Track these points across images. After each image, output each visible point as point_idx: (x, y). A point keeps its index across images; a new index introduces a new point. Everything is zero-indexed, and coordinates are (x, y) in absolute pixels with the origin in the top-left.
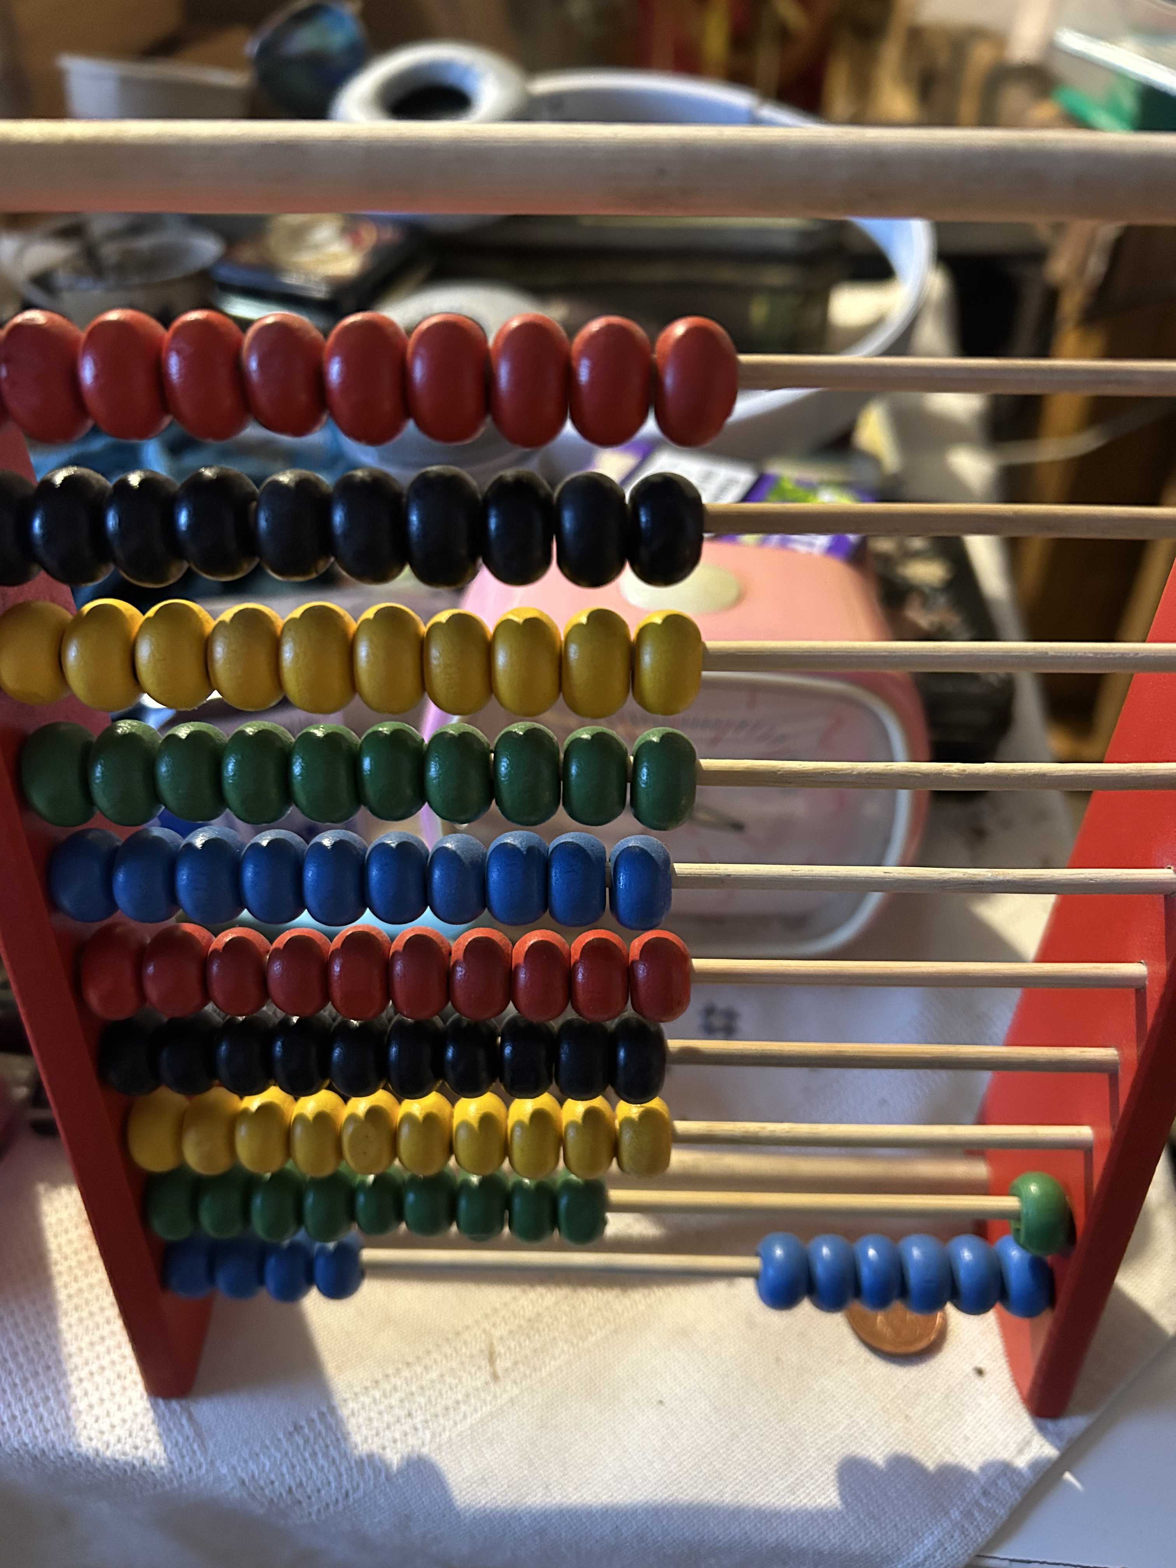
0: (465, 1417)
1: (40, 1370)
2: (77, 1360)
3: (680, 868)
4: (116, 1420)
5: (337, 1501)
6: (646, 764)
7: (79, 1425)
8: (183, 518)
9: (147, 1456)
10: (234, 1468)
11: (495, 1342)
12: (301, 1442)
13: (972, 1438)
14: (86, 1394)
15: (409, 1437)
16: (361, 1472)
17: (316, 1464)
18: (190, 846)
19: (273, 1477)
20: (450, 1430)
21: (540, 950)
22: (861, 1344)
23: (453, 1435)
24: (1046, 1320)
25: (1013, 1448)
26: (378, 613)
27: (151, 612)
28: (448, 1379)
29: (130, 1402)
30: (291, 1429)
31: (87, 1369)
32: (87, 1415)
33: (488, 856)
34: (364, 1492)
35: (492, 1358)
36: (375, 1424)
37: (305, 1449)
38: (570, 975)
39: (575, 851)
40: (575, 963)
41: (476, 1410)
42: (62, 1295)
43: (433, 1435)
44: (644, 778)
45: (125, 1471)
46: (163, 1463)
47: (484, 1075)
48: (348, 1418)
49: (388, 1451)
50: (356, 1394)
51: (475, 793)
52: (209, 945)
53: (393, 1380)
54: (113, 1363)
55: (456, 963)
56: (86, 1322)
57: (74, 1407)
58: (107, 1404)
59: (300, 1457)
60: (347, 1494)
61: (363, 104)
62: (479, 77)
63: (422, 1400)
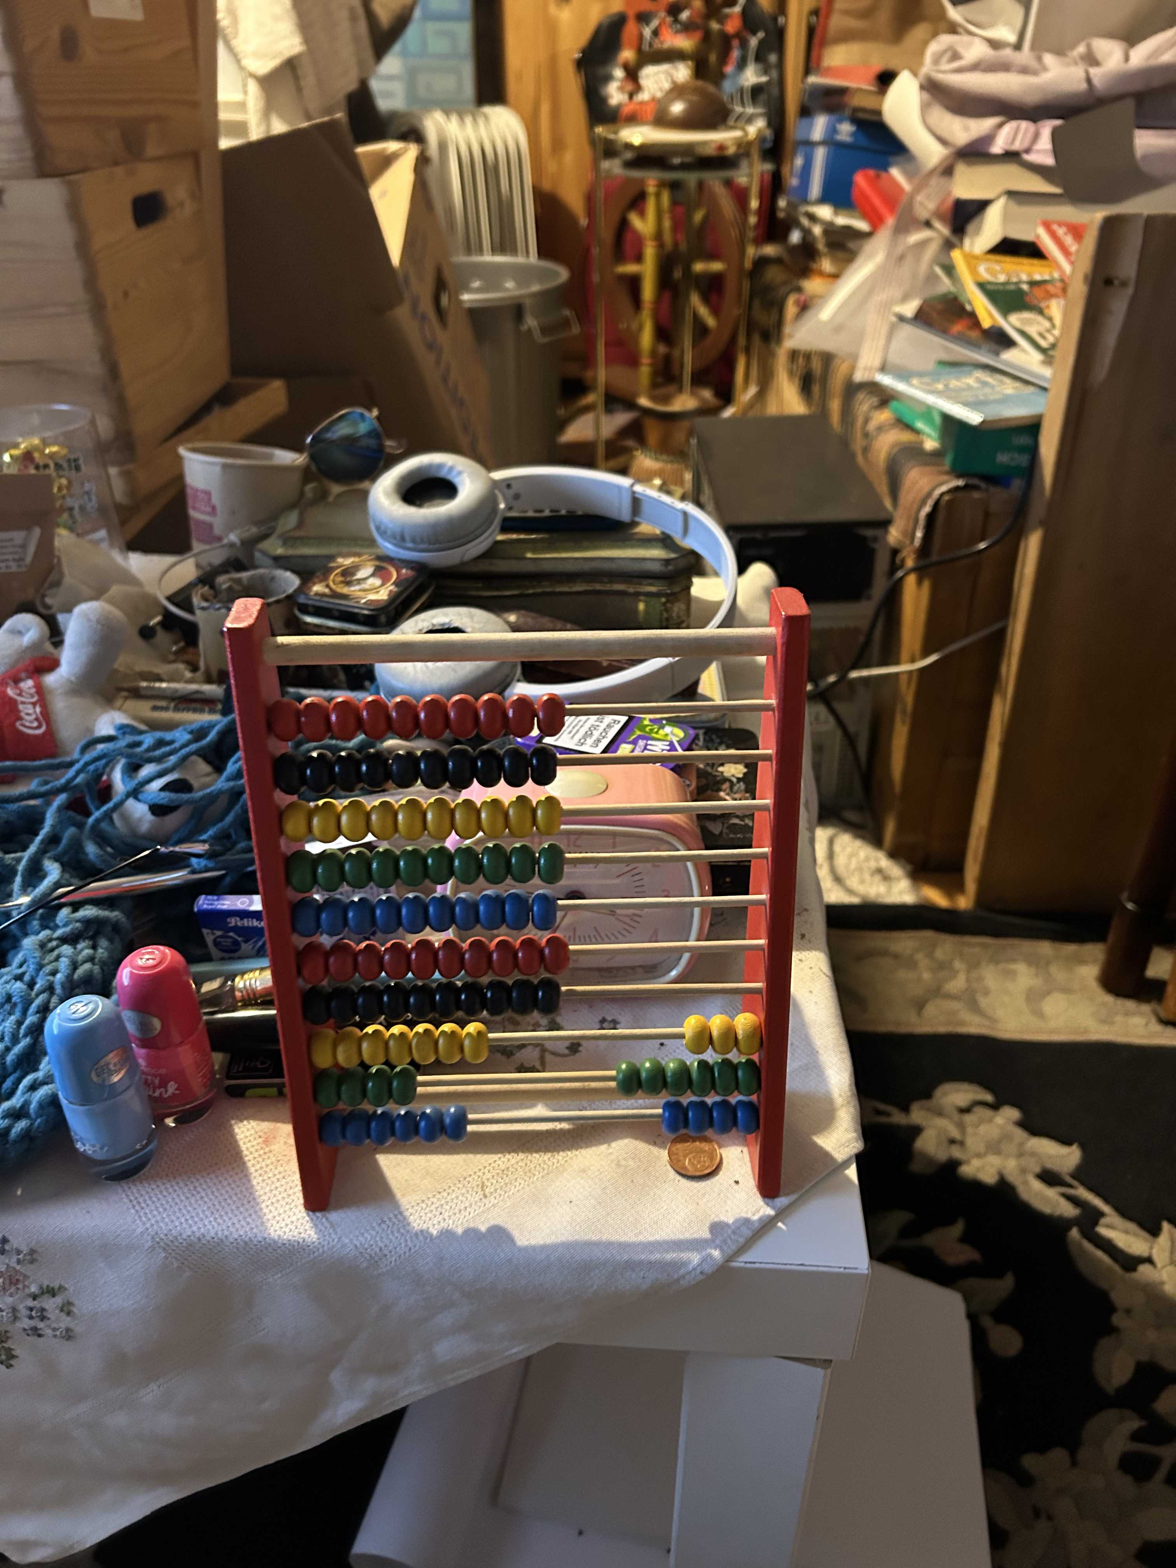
0: (470, 1213)
2: (265, 1196)
3: (559, 902)
4: (288, 1223)
6: (542, 856)
7: (268, 1225)
8: (363, 768)
9: (306, 1236)
10: (352, 1241)
11: (484, 1181)
12: (386, 1228)
14: (271, 1211)
15: (442, 1223)
16: (418, 1238)
17: (394, 1236)
18: (353, 901)
19: (372, 1242)
20: (463, 1219)
21: (503, 945)
22: (677, 1173)
23: (465, 1221)
25: (751, 1211)
26: (435, 800)
27: (346, 803)
28: (460, 1198)
29: (295, 1214)
30: (380, 1222)
31: (270, 1201)
33: (479, 900)
34: (419, 1247)
36: (423, 1218)
37: (388, 1230)
38: (515, 953)
39: (516, 897)
40: (518, 948)
41: (475, 1210)
42: (252, 1170)
43: (454, 1222)
44: (542, 862)
46: (315, 1240)
47: (478, 1010)
48: (409, 1216)
49: (431, 1229)
51: (474, 871)
52: (356, 948)
53: (432, 1200)
55: (465, 953)
56: (267, 1180)
57: (265, 1217)
58: (283, 1216)
59: (385, 1234)
60: (410, 1249)
61: (387, 494)
62: (460, 473)
63: (448, 1208)
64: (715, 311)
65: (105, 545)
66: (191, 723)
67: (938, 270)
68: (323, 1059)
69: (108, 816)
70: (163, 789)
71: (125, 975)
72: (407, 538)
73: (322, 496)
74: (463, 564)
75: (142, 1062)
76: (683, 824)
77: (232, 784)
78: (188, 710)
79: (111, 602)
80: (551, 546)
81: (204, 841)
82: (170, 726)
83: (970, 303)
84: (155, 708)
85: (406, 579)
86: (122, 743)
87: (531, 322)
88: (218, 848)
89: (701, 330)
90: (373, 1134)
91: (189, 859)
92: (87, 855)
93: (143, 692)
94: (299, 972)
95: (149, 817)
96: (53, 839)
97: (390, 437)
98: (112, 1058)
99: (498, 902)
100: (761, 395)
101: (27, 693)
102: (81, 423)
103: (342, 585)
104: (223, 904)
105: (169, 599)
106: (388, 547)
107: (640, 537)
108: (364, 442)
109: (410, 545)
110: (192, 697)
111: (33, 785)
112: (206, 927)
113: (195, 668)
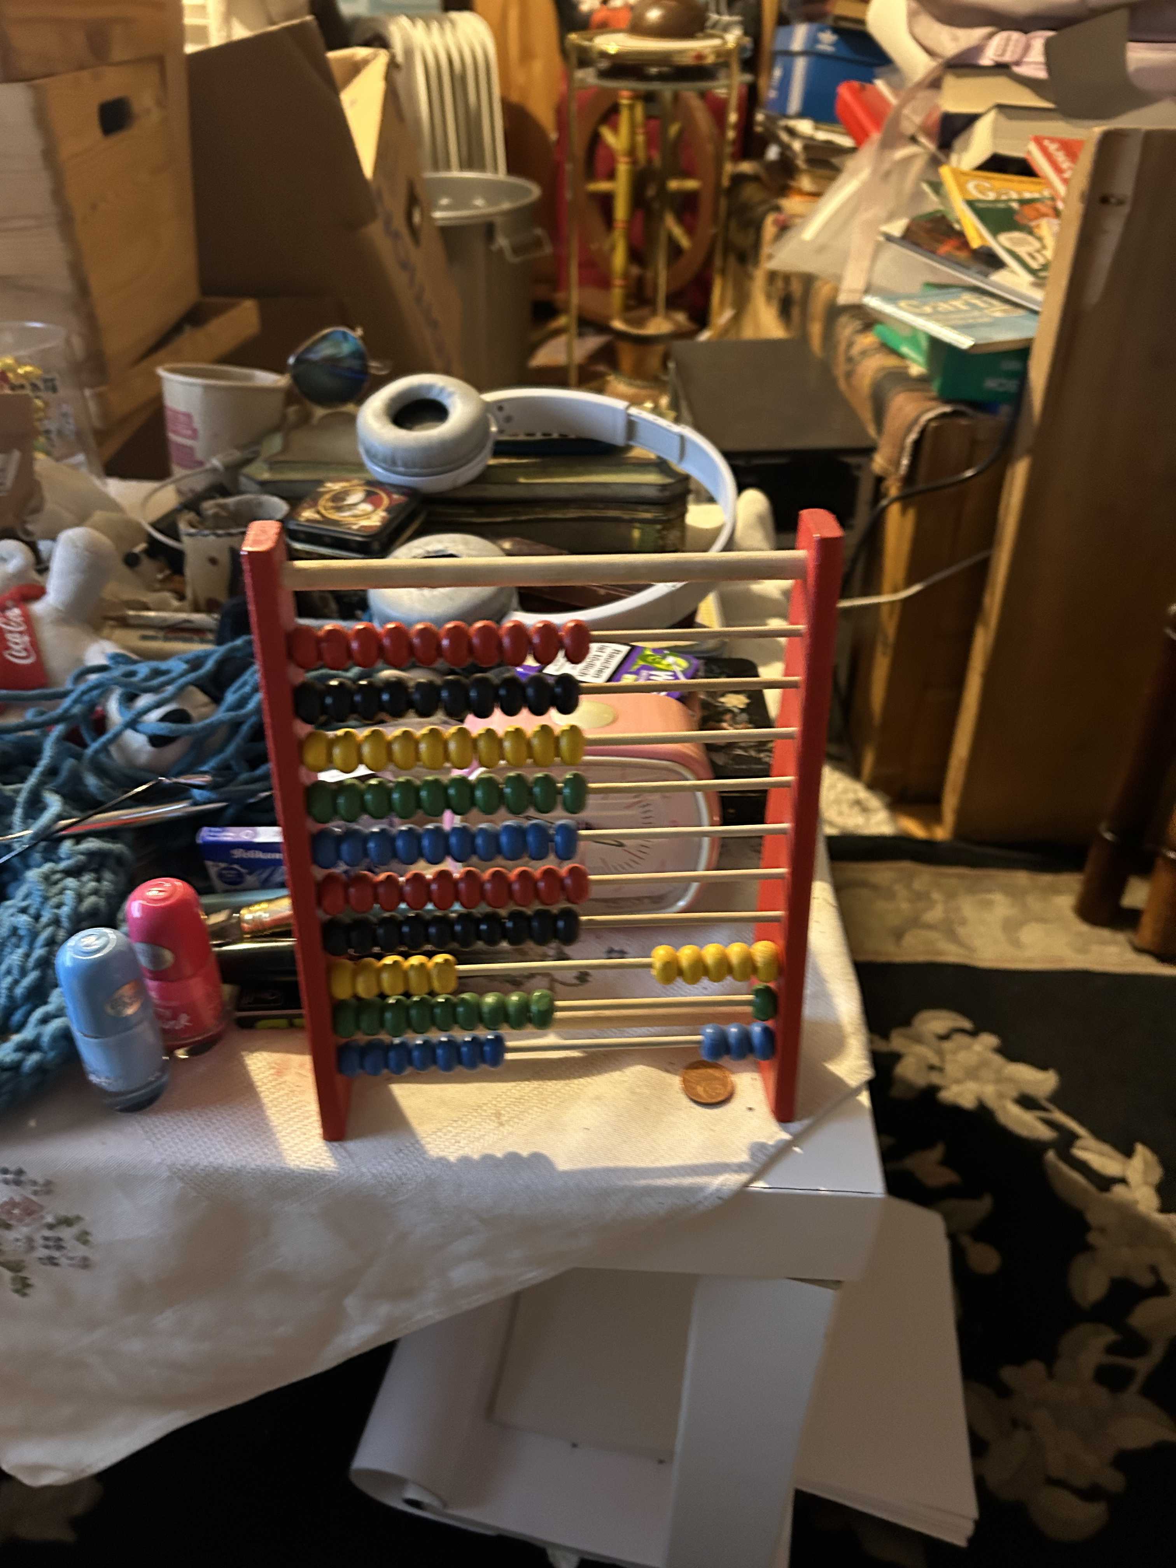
0: (488, 1140)
1: (261, 1134)
2: (279, 1128)
3: (581, 832)
4: (305, 1152)
5: (423, 1181)
6: (566, 787)
7: (285, 1155)
8: (384, 697)
9: (326, 1167)
10: (370, 1169)
11: (500, 1109)
12: (403, 1156)
13: (745, 1137)
14: (287, 1141)
15: (460, 1150)
16: (436, 1165)
19: (390, 1172)
21: (524, 875)
22: (690, 1100)
23: (483, 1147)
25: (767, 1136)
26: (458, 731)
28: (477, 1126)
29: (312, 1144)
31: (285, 1132)
32: (289, 1150)
33: (500, 830)
38: (536, 884)
39: (537, 827)
40: (538, 878)
41: (492, 1138)
42: (265, 1100)
43: (473, 1148)
44: (566, 793)
46: (334, 1170)
48: (426, 1144)
49: (449, 1156)
50: (430, 1135)
51: (495, 802)
52: (373, 880)
53: (448, 1128)
54: (299, 1128)
55: (485, 885)
56: (281, 1112)
57: (281, 1148)
58: (300, 1146)
59: (402, 1162)
60: (428, 1177)
61: (377, 416)
62: (451, 395)
63: (464, 1135)
64: (690, 231)
65: (84, 470)
66: (184, 652)
67: (925, 187)
68: (342, 990)
69: (105, 748)
70: (163, 719)
71: (134, 907)
72: (399, 462)
73: (305, 419)
74: (455, 489)
75: (153, 994)
76: (693, 754)
77: (232, 714)
78: (177, 639)
79: (95, 527)
80: (544, 471)
81: (205, 773)
82: (164, 656)
83: (958, 221)
84: (145, 638)
85: (399, 505)
86: (117, 672)
87: (502, 242)
88: (219, 779)
89: (675, 250)
90: (392, 1063)
91: (188, 790)
92: (86, 786)
93: (132, 622)
94: (319, 902)
95: (149, 748)
96: (52, 772)
97: (375, 358)
98: (126, 991)
99: (518, 833)
100: (737, 319)
101: (15, 622)
102: (56, 342)
103: (331, 511)
104: (226, 836)
105: (154, 525)
106: (378, 472)
107: (634, 461)
108: (347, 364)
109: (401, 469)
110: (178, 626)
111: (29, 715)
112: (209, 859)
113: (181, 597)
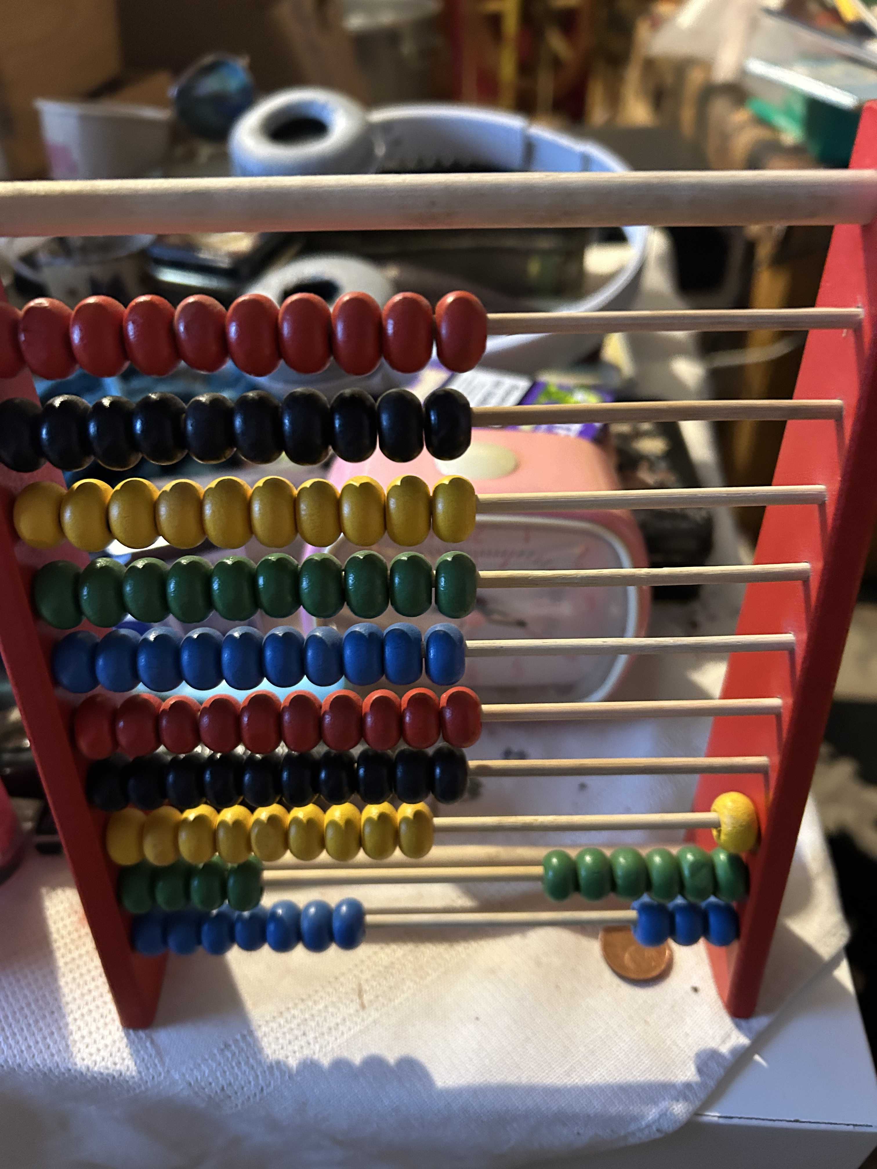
0: (343, 1033)
1: (47, 1015)
2: (72, 1006)
3: (470, 644)
4: (101, 1046)
5: (255, 1094)
6: (443, 575)
7: (75, 1050)
8: (138, 426)
9: (123, 1069)
10: (184, 1075)
11: (362, 982)
13: (690, 1034)
14: (79, 1028)
15: (304, 1049)
16: (272, 1073)
17: (241, 1070)
18: (146, 640)
19: (211, 1080)
20: (332, 1044)
21: (380, 703)
22: (614, 974)
23: (335, 1046)
24: (735, 947)
25: (718, 1040)
26: (265, 483)
27: (118, 487)
28: (331, 1009)
29: (110, 1033)
30: (222, 1046)
31: (79, 1012)
32: (80, 1043)
33: (343, 640)
34: (274, 1087)
35: (360, 993)
36: (281, 1041)
37: (232, 1059)
38: (401, 718)
39: (400, 635)
40: (404, 710)
41: (350, 1029)
42: (61, 962)
43: (321, 1047)
44: (443, 584)
45: (108, 1081)
46: (134, 1073)
47: (346, 789)
48: (262, 1038)
49: (290, 1059)
50: (267, 1022)
51: (333, 597)
52: (160, 705)
53: (293, 1012)
54: (98, 1007)
55: (325, 713)
56: (78, 980)
57: (71, 1038)
58: (95, 1035)
59: (229, 1066)
60: (262, 1090)
61: (251, 132)
62: (332, 112)
63: (313, 1024)
68: (124, 855)
73: (191, 157)
89: (558, 63)
90: (205, 940)
99: (373, 643)
105: (21, 260)
